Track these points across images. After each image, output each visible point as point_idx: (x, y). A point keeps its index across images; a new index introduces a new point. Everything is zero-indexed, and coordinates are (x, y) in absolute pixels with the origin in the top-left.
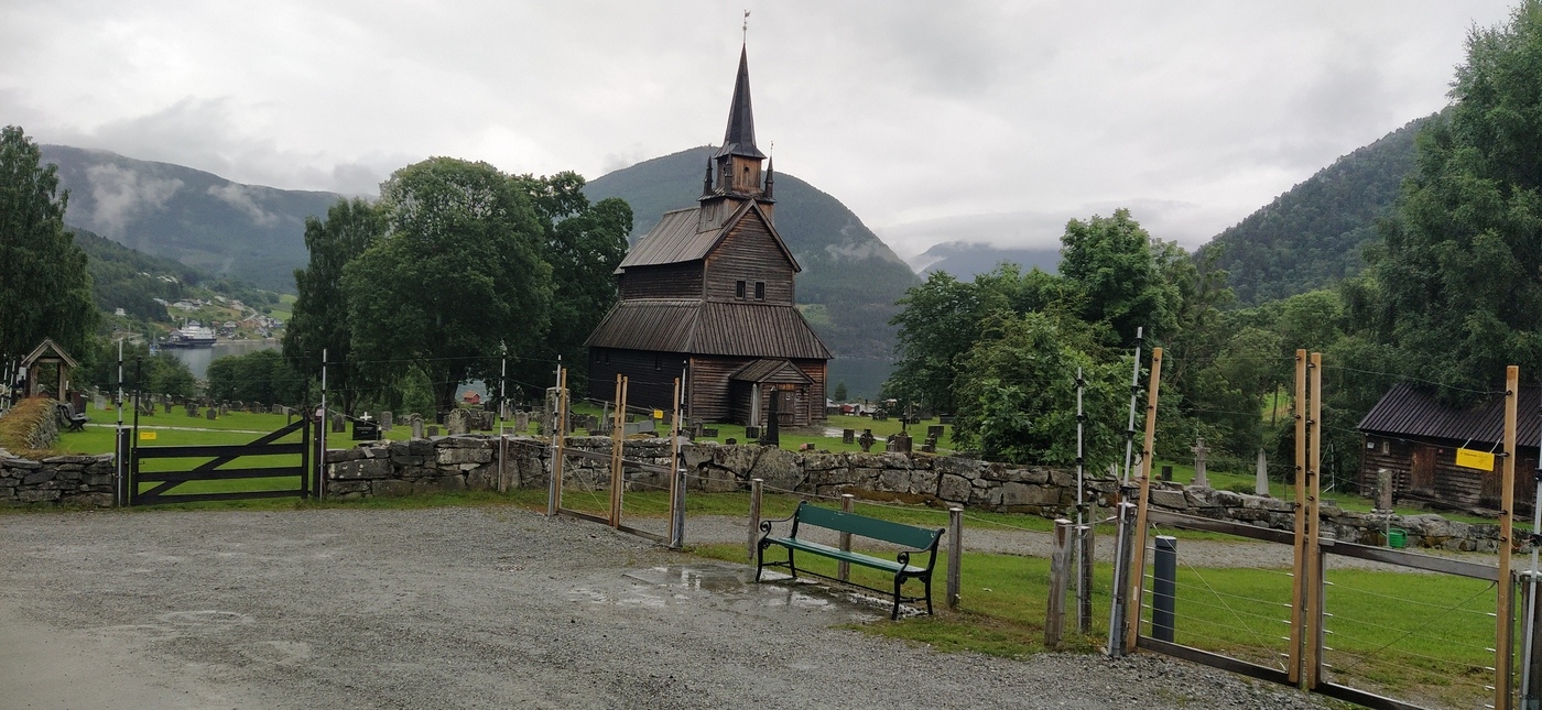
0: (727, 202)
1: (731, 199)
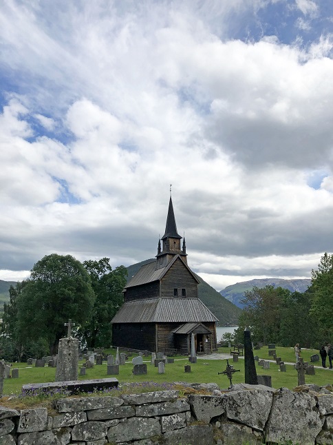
0: (168, 256)
1: (169, 254)
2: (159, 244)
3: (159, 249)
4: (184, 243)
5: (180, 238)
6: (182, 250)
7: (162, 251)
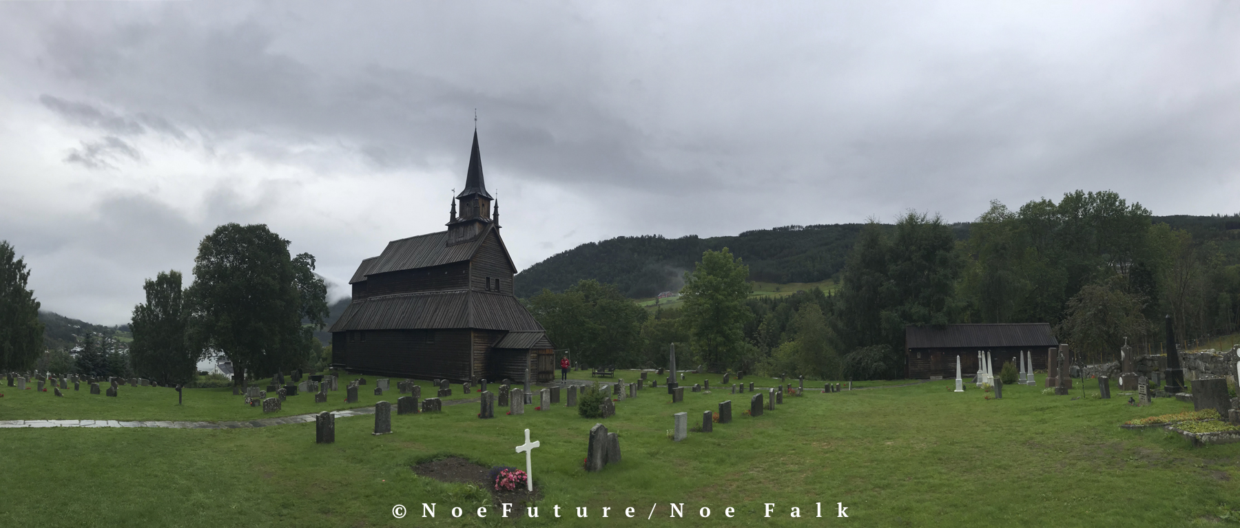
2: (454, 205)
3: (453, 212)
4: (496, 207)
5: (489, 199)
6: (492, 217)
7: (457, 215)
